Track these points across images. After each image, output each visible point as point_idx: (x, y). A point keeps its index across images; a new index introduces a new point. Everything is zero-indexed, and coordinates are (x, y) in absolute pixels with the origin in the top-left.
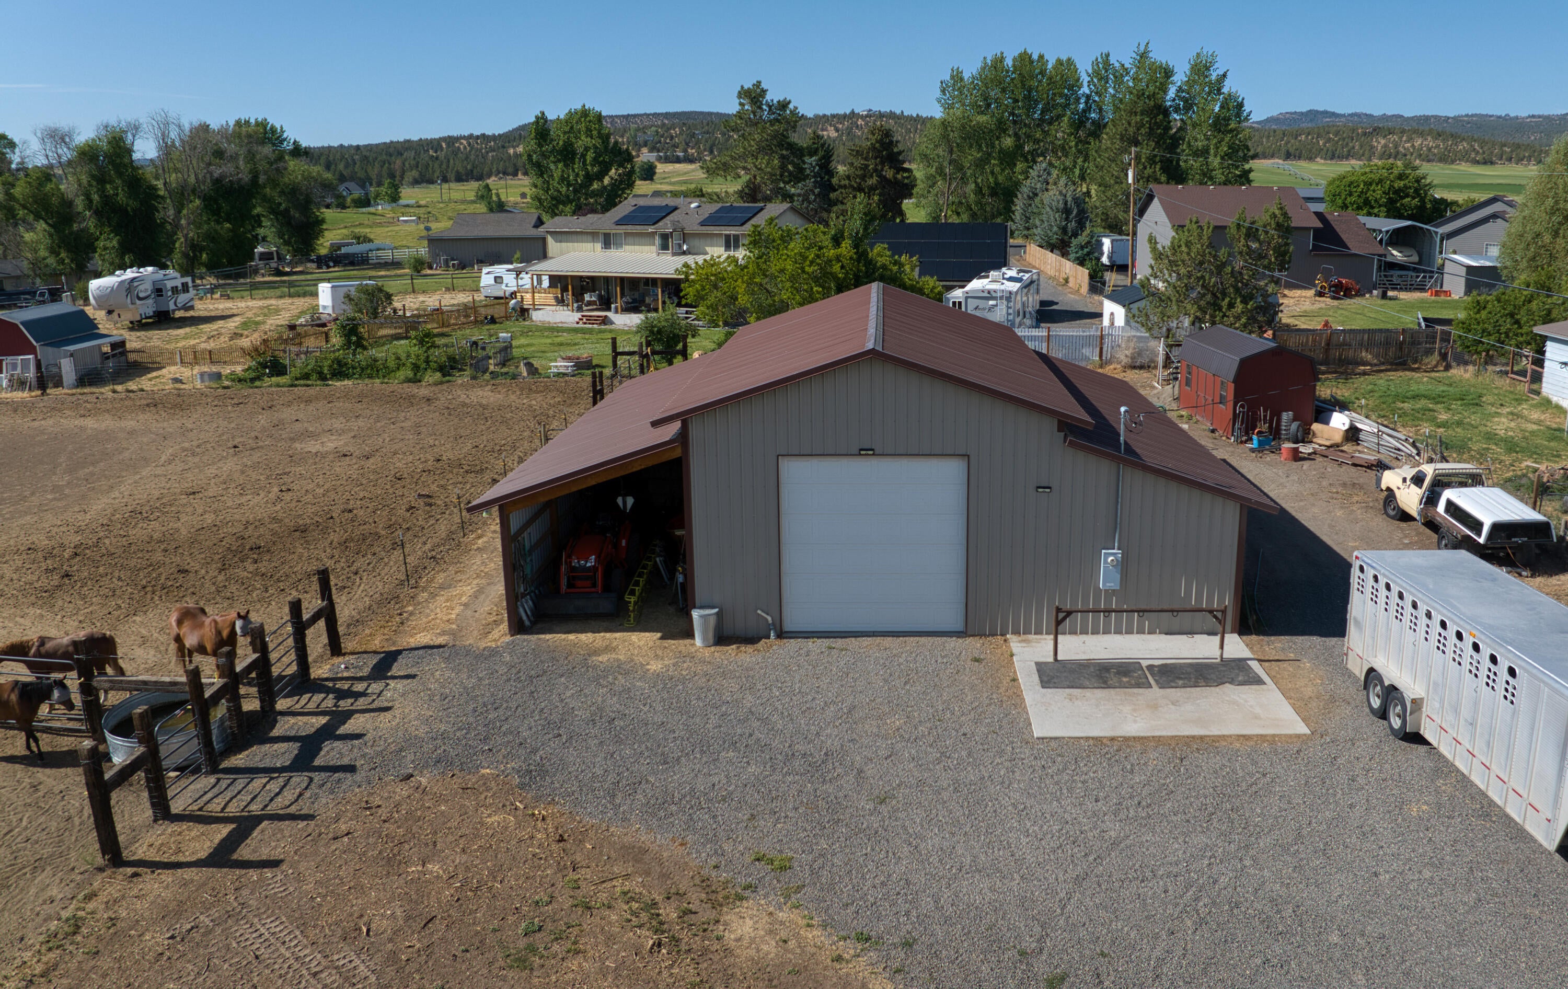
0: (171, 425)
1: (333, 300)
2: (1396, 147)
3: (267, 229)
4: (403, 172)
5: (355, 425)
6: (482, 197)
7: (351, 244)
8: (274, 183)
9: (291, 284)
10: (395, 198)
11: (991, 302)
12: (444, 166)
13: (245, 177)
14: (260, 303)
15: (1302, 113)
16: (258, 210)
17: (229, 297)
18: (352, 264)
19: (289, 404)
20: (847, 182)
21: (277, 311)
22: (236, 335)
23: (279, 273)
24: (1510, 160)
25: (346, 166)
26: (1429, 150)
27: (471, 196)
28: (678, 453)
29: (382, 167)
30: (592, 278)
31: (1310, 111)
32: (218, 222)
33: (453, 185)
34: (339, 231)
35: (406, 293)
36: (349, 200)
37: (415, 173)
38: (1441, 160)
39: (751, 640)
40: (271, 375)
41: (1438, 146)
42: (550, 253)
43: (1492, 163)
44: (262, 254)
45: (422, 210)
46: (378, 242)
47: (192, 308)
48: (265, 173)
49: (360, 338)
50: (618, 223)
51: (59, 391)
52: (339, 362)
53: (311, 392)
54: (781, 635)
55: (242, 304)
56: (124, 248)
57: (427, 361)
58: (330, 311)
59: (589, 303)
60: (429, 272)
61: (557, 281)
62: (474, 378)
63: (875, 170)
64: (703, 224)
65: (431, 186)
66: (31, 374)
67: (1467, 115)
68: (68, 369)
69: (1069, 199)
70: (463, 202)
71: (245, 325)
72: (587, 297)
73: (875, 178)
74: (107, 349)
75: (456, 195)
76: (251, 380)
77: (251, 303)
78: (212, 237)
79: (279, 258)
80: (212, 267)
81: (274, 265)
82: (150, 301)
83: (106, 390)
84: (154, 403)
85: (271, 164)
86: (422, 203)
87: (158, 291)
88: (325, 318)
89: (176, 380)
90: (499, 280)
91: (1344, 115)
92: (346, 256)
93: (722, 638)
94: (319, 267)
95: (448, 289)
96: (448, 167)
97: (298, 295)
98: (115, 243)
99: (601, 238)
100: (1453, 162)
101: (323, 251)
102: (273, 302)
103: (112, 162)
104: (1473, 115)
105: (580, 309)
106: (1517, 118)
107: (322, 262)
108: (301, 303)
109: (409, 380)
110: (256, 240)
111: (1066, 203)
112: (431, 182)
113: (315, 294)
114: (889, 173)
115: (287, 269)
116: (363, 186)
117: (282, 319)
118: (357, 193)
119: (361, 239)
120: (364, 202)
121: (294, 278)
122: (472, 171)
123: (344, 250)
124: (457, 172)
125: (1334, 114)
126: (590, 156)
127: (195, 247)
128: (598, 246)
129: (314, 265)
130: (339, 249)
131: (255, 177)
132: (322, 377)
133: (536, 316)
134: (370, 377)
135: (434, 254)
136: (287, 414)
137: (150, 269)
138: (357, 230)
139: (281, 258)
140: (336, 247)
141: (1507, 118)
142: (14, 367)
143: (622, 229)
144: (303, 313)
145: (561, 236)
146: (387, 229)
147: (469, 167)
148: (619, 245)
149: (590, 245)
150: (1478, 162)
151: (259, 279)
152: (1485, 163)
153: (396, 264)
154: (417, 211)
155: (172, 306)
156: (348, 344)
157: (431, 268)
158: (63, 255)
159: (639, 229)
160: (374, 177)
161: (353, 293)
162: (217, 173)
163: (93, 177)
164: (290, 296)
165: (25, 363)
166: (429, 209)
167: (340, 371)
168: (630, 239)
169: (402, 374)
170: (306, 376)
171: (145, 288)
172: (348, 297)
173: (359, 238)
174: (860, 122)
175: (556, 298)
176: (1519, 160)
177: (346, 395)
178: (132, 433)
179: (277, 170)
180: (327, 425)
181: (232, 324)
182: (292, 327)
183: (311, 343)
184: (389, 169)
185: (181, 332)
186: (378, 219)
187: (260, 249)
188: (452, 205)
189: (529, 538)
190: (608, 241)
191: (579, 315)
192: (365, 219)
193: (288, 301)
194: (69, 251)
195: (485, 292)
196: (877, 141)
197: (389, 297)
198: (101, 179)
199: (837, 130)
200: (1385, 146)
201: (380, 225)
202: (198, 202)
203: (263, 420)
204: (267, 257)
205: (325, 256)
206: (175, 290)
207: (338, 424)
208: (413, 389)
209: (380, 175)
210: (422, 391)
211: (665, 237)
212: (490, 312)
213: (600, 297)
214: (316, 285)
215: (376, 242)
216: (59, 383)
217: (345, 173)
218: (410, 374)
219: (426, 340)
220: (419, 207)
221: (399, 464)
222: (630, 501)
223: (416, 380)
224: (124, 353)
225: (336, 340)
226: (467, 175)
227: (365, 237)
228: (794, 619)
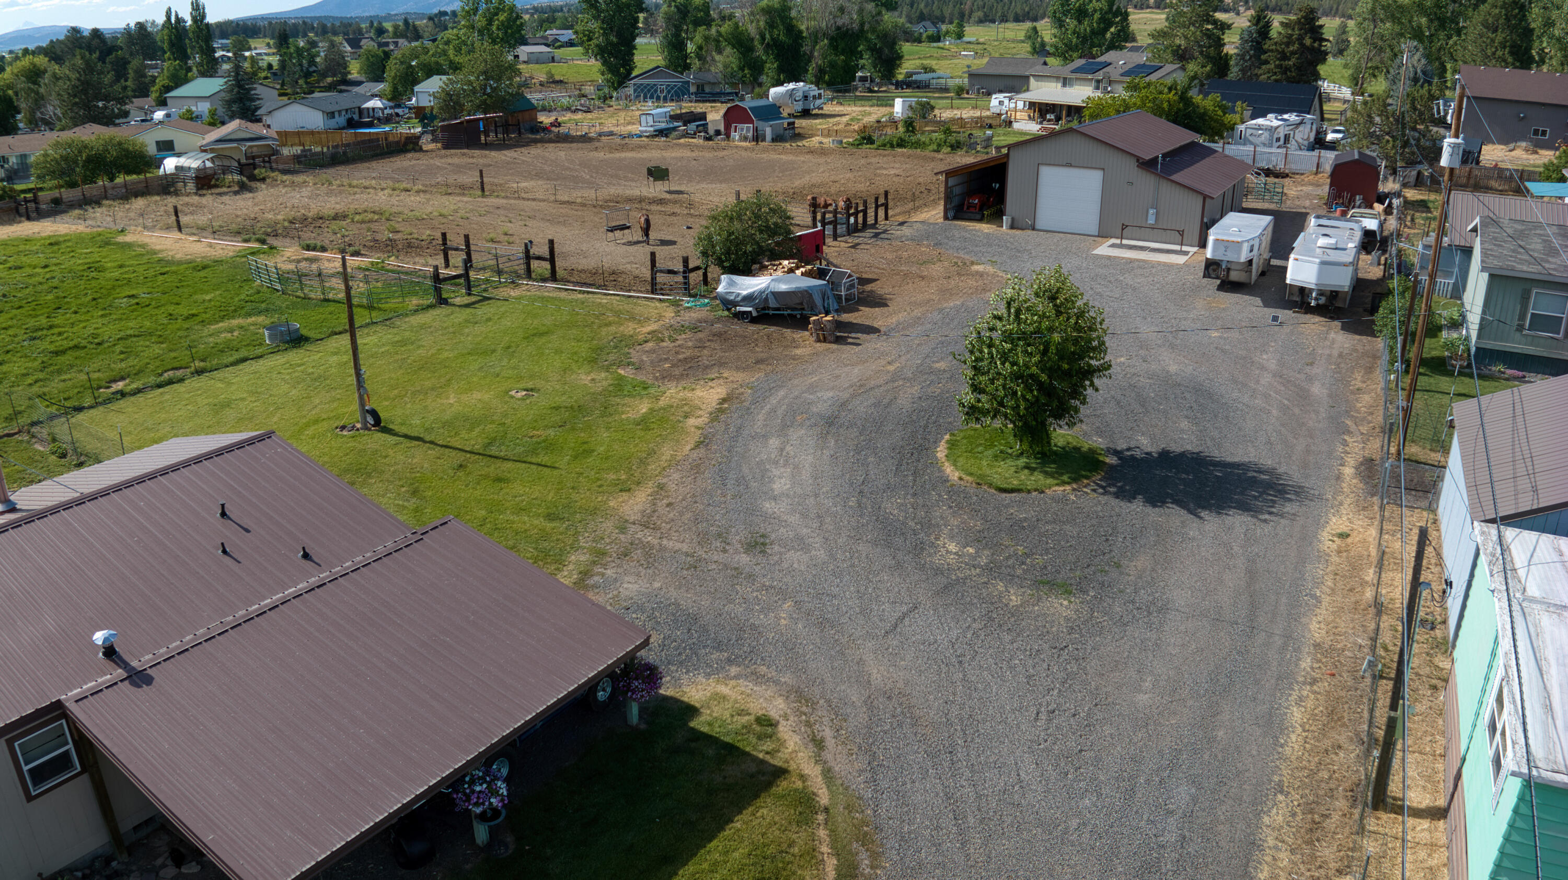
0: (822, 160)
1: (903, 109)
3: (866, 60)
4: (971, 12)
5: (904, 166)
6: (1030, 37)
7: (920, 73)
8: (873, 30)
9: (878, 98)
10: (960, 36)
11: (1260, 132)
12: (1006, 8)
13: (856, 26)
14: (860, 109)
16: (861, 48)
17: (841, 104)
18: (918, 87)
19: (875, 156)
20: (1274, 47)
21: (870, 114)
22: (848, 124)
23: (871, 91)
25: (926, 6)
27: (1021, 35)
28: (1005, 160)
29: (954, 6)
30: (1054, 105)
32: (836, 55)
33: (1010, 25)
34: (914, 62)
35: (947, 108)
36: (924, 36)
37: (980, 14)
39: (1022, 229)
40: (867, 144)
42: (1031, 88)
44: (861, 77)
45: (980, 46)
46: (940, 73)
47: (822, 109)
48: (869, 23)
49: (914, 128)
50: (1072, 72)
51: (763, 143)
52: (901, 139)
53: (886, 152)
54: (1034, 229)
55: (849, 109)
56: (780, 70)
57: (945, 142)
58: (900, 115)
59: (1049, 120)
60: (966, 96)
61: (1032, 105)
62: (967, 152)
63: (1298, 39)
64: (1122, 75)
65: (991, 25)
66: (750, 134)
68: (769, 132)
69: (1419, 71)
70: (1013, 41)
71: (852, 120)
72: (1048, 117)
73: (1296, 45)
74: (786, 125)
75: (1010, 35)
76: (857, 145)
77: (854, 109)
78: (832, 65)
79: (871, 81)
80: (830, 85)
81: (867, 85)
82: (801, 103)
83: (787, 145)
84: (811, 151)
85: (873, 17)
86: (981, 40)
87: (806, 97)
88: (896, 119)
89: (821, 143)
90: (1001, 103)
92: (915, 82)
93: (1012, 227)
94: (896, 89)
95: (973, 108)
96: (1009, 8)
97: (882, 105)
98: (775, 65)
99: (1062, 80)
101: (900, 77)
102: (868, 108)
103: (780, 16)
105: (1041, 123)
107: (899, 85)
108: (884, 110)
109: (934, 151)
110: (857, 68)
111: (1416, 73)
112: (993, 21)
113: (893, 106)
114: (1308, 41)
115: (876, 89)
116: (935, 24)
117: (872, 119)
118: (932, 31)
119: (927, 70)
120: (936, 38)
121: (880, 95)
122: (1028, 13)
123: (914, 77)
124: (1016, 13)
126: (1097, 16)
127: (821, 71)
128: (1060, 85)
129: (893, 87)
130: (911, 76)
131: (862, 24)
132: (892, 146)
133: (1016, 126)
134: (916, 148)
135: (972, 84)
136: (873, 160)
137: (802, 84)
138: (925, 62)
139: (872, 81)
140: (909, 75)
142: (742, 130)
143: (1074, 76)
144: (884, 116)
145: (1038, 77)
146: (949, 62)
147: (1027, 9)
148: (1071, 85)
149: (1054, 84)
151: (858, 94)
153: (946, 90)
154: (976, 47)
155: (812, 107)
156: (908, 131)
157: (968, 93)
158: (746, 72)
159: (1084, 76)
160: (947, 15)
161: (913, 104)
162: (840, 22)
163: (767, 23)
164: (878, 106)
165: (748, 128)
166: (986, 46)
167: (901, 143)
168: (1078, 82)
169: (931, 148)
170: (884, 145)
171: (799, 95)
172: (910, 106)
173: (926, 69)
175: (1029, 116)
177: (903, 155)
178: (804, 162)
179: (877, 21)
180: (892, 165)
181: (845, 119)
182: (878, 122)
183: (889, 131)
184: (960, 9)
185: (817, 121)
186: (945, 53)
187: (859, 74)
188: (1004, 43)
189: (957, 190)
190: (1066, 82)
191: (1040, 126)
192: (935, 53)
193: (876, 108)
194: (750, 69)
195: (993, 110)
196: (1303, 17)
197: (933, 108)
198: (771, 25)
201: (945, 57)
202: (826, 41)
203: (863, 161)
204: (864, 79)
205: (902, 81)
206: (814, 97)
207: (897, 166)
208: (936, 155)
209: (952, 14)
210: (940, 156)
211: (1098, 81)
212: (990, 121)
213: (1056, 117)
214: (894, 100)
215: (938, 71)
216: (764, 140)
217: (924, 11)
218: (935, 148)
219: (948, 132)
220: (978, 44)
221: (921, 180)
222: (998, 185)
223: (938, 151)
224: (794, 128)
225: (901, 129)
226: (1024, 16)
227: (931, 68)
228: (1039, 225)
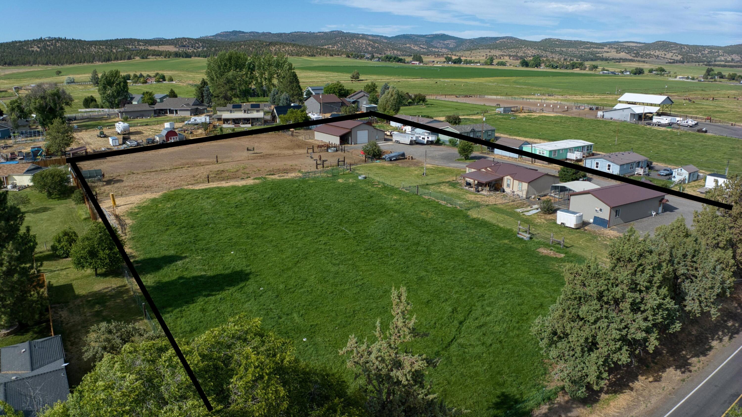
2: (279, 50)
15: (230, 32)
24: (320, 54)
26: (292, 51)
31: (234, 31)
38: (297, 55)
41: (294, 50)
43: (315, 56)
67: (295, 32)
91: (247, 33)
100: (301, 56)
104: (297, 32)
106: (314, 33)
125: (243, 32)
141: (310, 33)
150: (309, 56)
152: (312, 56)
174: (48, 43)
176: (323, 55)
199: (39, 47)
200: (275, 50)
